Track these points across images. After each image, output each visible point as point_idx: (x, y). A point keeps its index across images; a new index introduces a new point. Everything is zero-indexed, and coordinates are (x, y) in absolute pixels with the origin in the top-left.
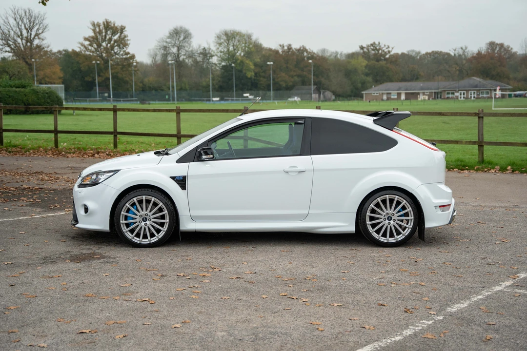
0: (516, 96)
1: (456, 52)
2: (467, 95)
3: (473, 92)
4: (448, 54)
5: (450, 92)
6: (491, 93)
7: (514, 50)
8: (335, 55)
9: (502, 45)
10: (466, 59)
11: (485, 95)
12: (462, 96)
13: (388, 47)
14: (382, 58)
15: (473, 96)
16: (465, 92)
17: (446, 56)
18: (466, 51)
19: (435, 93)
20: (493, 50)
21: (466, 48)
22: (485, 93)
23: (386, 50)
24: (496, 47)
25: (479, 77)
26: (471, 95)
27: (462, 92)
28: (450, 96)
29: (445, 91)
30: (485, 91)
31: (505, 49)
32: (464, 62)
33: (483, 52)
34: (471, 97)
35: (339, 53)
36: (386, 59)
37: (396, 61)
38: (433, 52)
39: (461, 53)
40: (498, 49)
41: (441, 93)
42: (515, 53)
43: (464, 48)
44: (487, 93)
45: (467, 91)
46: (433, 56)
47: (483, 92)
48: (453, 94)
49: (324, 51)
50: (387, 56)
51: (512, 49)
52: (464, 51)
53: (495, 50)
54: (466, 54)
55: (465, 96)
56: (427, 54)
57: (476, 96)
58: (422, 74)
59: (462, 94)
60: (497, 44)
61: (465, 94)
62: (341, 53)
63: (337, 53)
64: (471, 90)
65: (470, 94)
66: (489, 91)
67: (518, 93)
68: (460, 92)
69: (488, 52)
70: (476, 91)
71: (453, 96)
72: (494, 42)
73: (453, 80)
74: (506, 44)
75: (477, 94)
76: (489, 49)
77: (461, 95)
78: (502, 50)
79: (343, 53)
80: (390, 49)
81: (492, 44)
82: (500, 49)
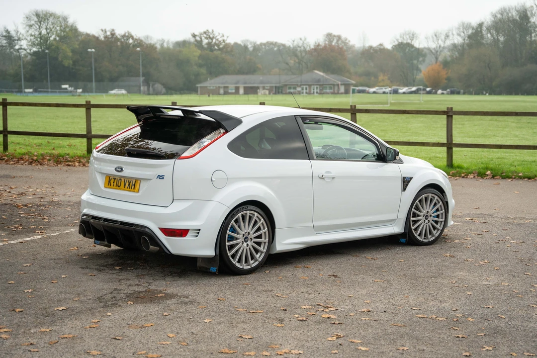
0: (360, 92)
1: (295, 43)
2: (310, 91)
3: (315, 87)
4: (284, 45)
5: (292, 86)
6: (334, 88)
7: (351, 43)
8: (161, 42)
9: (339, 37)
10: (305, 51)
11: (328, 91)
12: (305, 91)
13: (223, 36)
14: (216, 47)
15: (315, 91)
16: (307, 86)
17: (282, 47)
18: (305, 42)
19: (276, 87)
20: (331, 42)
21: (305, 39)
22: (328, 88)
23: (220, 39)
24: (334, 39)
25: (320, 71)
26: (314, 90)
27: (305, 87)
28: (292, 91)
29: (286, 85)
30: (328, 86)
31: (343, 42)
32: (304, 54)
33: (321, 44)
34: (314, 92)
35: (166, 41)
36: (219, 49)
37: (232, 51)
38: (268, 42)
39: (300, 45)
40: (335, 41)
41: (282, 87)
42: (353, 46)
43: (303, 39)
44: (330, 88)
45: (310, 86)
46: (268, 47)
47: (326, 87)
48: (295, 88)
49: (147, 37)
50: (221, 46)
51: (349, 41)
52: (303, 43)
53: (332, 42)
54: (305, 45)
55: (308, 91)
56: (261, 44)
57: (319, 92)
58: (259, 66)
59: (305, 89)
60: (334, 36)
61: (308, 89)
62: (168, 41)
63: (163, 41)
64: (313, 85)
65: (312, 89)
66: (332, 86)
67: (361, 88)
68: (302, 86)
69: (325, 44)
70: (318, 86)
71: (294, 91)
72: (332, 34)
73: (293, 74)
74: (343, 36)
75: (320, 90)
76: (326, 40)
77: (303, 89)
78: (340, 42)
79: (170, 41)
80: (225, 38)
81: (329, 36)
82: (338, 41)
